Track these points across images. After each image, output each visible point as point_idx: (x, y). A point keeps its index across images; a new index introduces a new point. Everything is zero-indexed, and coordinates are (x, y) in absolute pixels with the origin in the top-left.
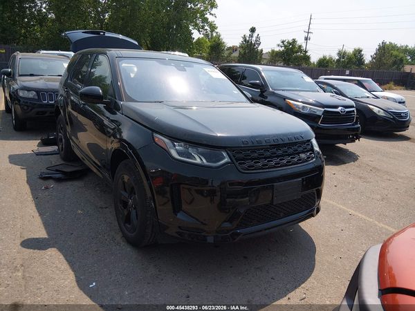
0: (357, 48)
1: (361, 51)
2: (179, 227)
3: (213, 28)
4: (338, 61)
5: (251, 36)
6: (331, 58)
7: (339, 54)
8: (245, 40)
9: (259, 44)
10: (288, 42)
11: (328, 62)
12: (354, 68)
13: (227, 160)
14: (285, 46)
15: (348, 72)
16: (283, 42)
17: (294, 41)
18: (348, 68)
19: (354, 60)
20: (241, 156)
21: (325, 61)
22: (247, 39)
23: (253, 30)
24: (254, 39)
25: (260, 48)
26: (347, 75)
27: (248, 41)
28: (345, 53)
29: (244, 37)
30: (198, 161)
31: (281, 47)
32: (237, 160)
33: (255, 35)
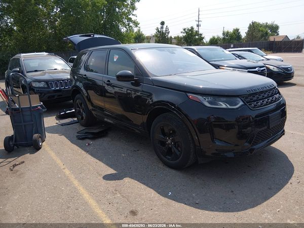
0: (235, 28)
1: (238, 30)
2: (216, 150)
3: (136, 24)
4: (224, 38)
5: (162, 28)
6: (218, 38)
7: (224, 34)
8: (158, 31)
9: (169, 33)
10: (188, 29)
11: (216, 40)
12: (235, 42)
13: (241, 103)
14: (186, 33)
15: (232, 46)
16: (184, 30)
17: (192, 28)
18: (232, 43)
19: (234, 37)
20: (248, 100)
21: (215, 40)
22: (160, 30)
23: (163, 23)
24: (164, 29)
25: (169, 36)
26: (232, 48)
27: (160, 32)
28: (228, 32)
29: (157, 29)
30: (224, 106)
31: (184, 33)
32: (248, 102)
33: (165, 26)
